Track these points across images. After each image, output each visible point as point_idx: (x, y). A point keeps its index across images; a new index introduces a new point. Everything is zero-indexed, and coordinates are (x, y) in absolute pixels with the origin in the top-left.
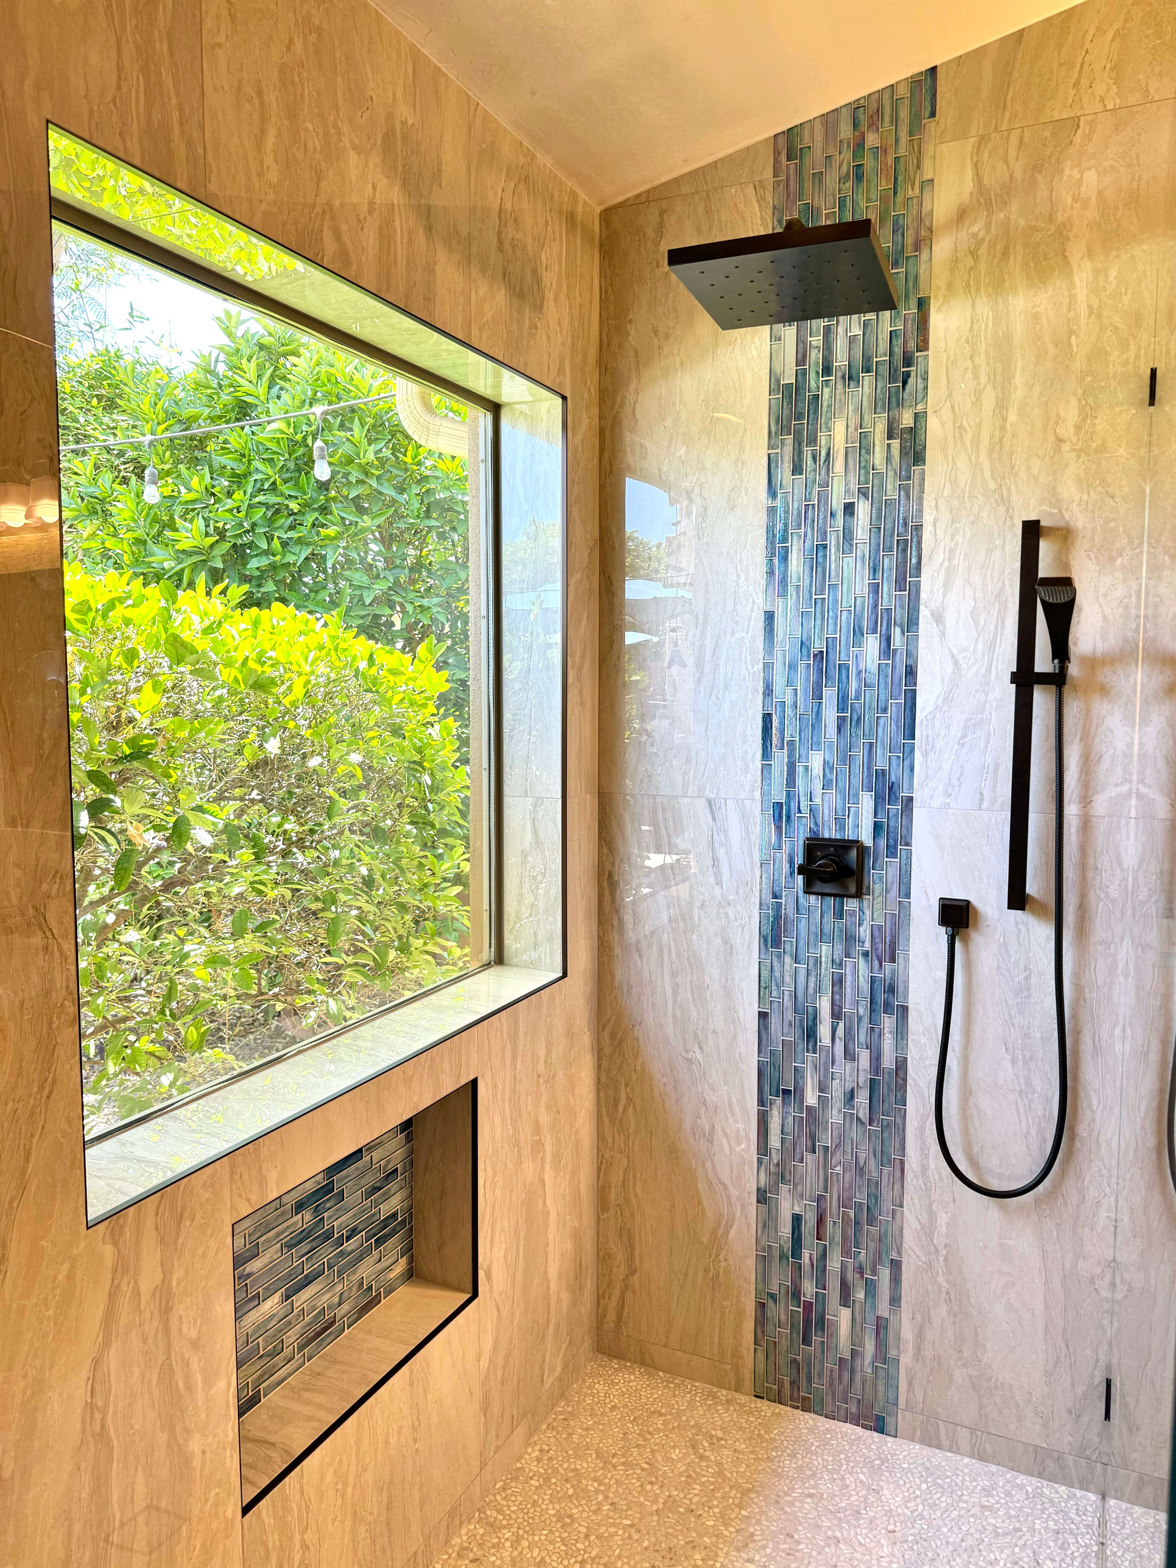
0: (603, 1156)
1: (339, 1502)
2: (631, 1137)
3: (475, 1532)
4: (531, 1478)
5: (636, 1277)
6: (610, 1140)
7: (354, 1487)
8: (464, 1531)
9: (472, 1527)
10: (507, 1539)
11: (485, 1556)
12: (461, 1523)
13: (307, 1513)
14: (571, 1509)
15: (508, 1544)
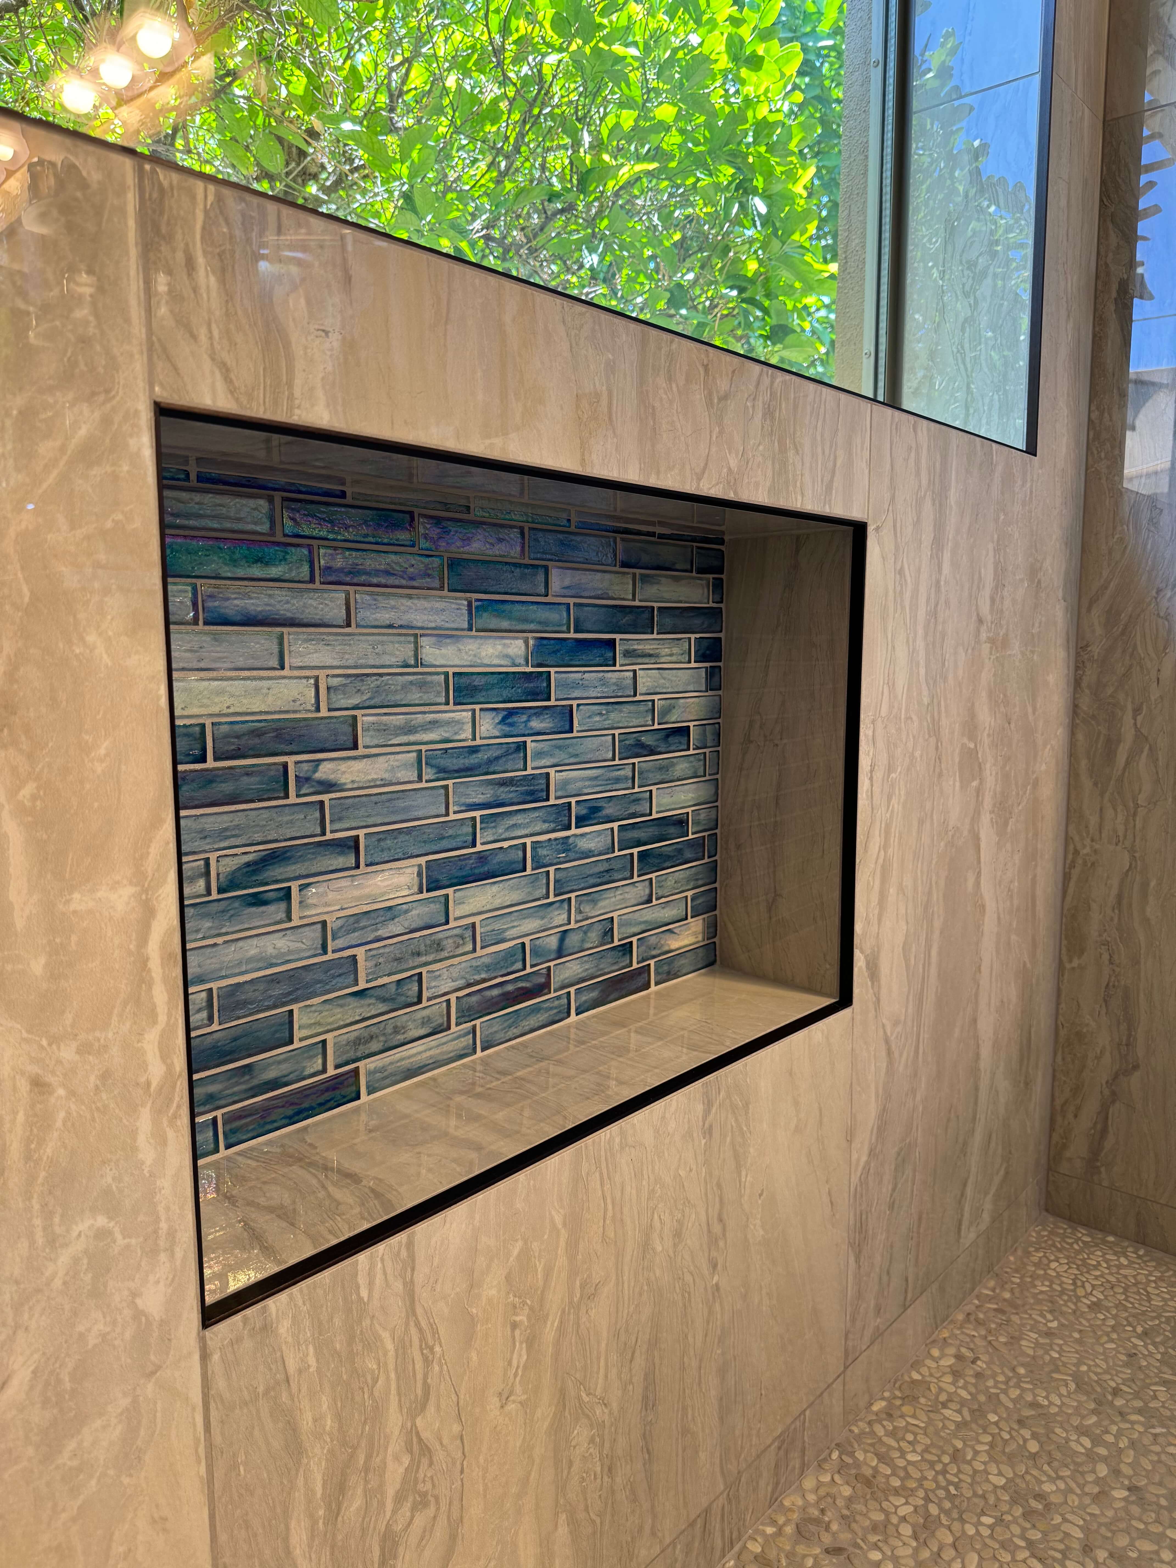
0: (1076, 852)
1: (521, 1356)
2: (1142, 812)
3: (834, 1490)
4: (944, 1405)
5: (1136, 1078)
6: (1093, 820)
7: (561, 1330)
8: (809, 1483)
9: (826, 1478)
10: (904, 1519)
11: (856, 1546)
12: (804, 1467)
13: (427, 1362)
14: (1040, 1482)
15: (906, 1530)
